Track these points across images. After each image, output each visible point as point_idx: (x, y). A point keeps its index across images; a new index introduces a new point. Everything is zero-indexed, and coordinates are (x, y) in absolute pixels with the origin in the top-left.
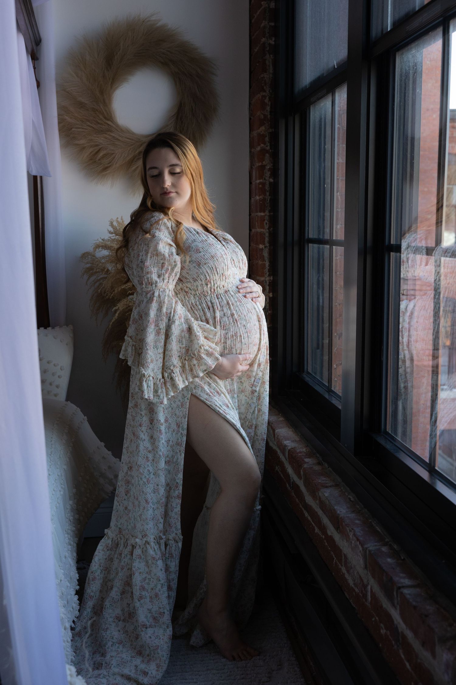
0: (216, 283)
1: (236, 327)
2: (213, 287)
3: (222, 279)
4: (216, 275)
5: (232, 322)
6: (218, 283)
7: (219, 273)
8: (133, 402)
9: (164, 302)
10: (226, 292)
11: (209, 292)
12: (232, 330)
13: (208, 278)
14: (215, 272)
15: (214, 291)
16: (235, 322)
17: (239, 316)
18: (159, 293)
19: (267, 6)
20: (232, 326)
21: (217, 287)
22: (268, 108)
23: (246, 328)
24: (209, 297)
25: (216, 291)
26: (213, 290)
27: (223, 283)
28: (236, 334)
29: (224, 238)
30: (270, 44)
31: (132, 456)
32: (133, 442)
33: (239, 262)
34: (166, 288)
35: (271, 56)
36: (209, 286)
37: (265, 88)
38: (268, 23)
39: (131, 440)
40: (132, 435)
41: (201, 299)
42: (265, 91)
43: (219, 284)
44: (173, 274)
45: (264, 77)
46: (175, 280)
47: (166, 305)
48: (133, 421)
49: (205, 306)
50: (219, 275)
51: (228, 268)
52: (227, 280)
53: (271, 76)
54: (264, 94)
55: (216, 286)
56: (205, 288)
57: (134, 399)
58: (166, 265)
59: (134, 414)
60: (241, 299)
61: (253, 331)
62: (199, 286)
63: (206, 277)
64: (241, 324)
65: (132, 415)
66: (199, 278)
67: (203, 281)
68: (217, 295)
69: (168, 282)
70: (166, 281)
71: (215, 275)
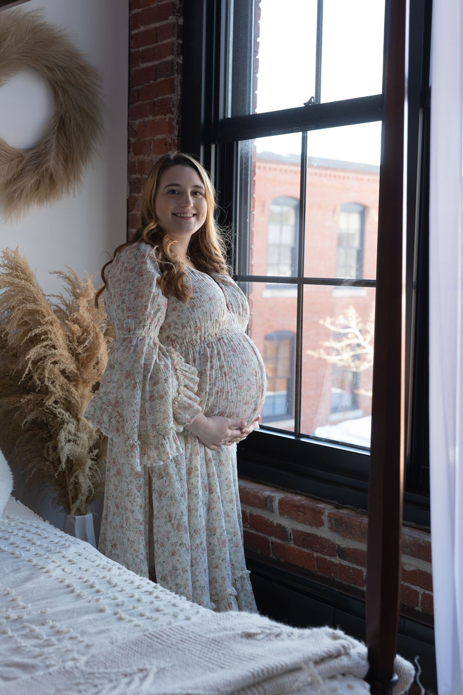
0: (208, 331)
1: (223, 381)
2: (203, 335)
3: (215, 327)
4: (209, 322)
5: (220, 376)
6: (210, 331)
7: (212, 319)
8: (115, 469)
9: (142, 353)
10: (219, 340)
11: (199, 341)
12: (217, 385)
13: (199, 324)
14: (209, 318)
15: (205, 339)
16: (224, 376)
17: (231, 368)
18: (137, 342)
19: (175, 21)
20: (219, 380)
21: (208, 336)
22: (176, 132)
23: (236, 383)
24: (198, 347)
25: (207, 340)
26: (203, 339)
27: (216, 331)
28: (222, 390)
29: (223, 281)
30: (178, 63)
31: (115, 532)
32: (116, 515)
33: (239, 307)
34: (146, 336)
35: (179, 75)
36: (198, 334)
37: (173, 109)
38: (177, 39)
39: (114, 513)
40: (115, 508)
41: (188, 349)
42: (172, 113)
43: (210, 333)
44: (156, 320)
45: (172, 98)
46: (158, 326)
47: (144, 355)
48: (116, 490)
49: (191, 357)
50: (212, 321)
51: (224, 314)
52: (221, 328)
53: (179, 97)
54: (172, 116)
55: (207, 334)
56: (193, 337)
57: (116, 465)
58: (148, 308)
59: (116, 483)
60: (236, 349)
61: (244, 388)
62: (188, 334)
63: (196, 324)
64: (230, 377)
65: (114, 484)
66: (188, 324)
67: (193, 328)
68: (208, 344)
69: (149, 329)
70: (146, 328)
71: (207, 322)
